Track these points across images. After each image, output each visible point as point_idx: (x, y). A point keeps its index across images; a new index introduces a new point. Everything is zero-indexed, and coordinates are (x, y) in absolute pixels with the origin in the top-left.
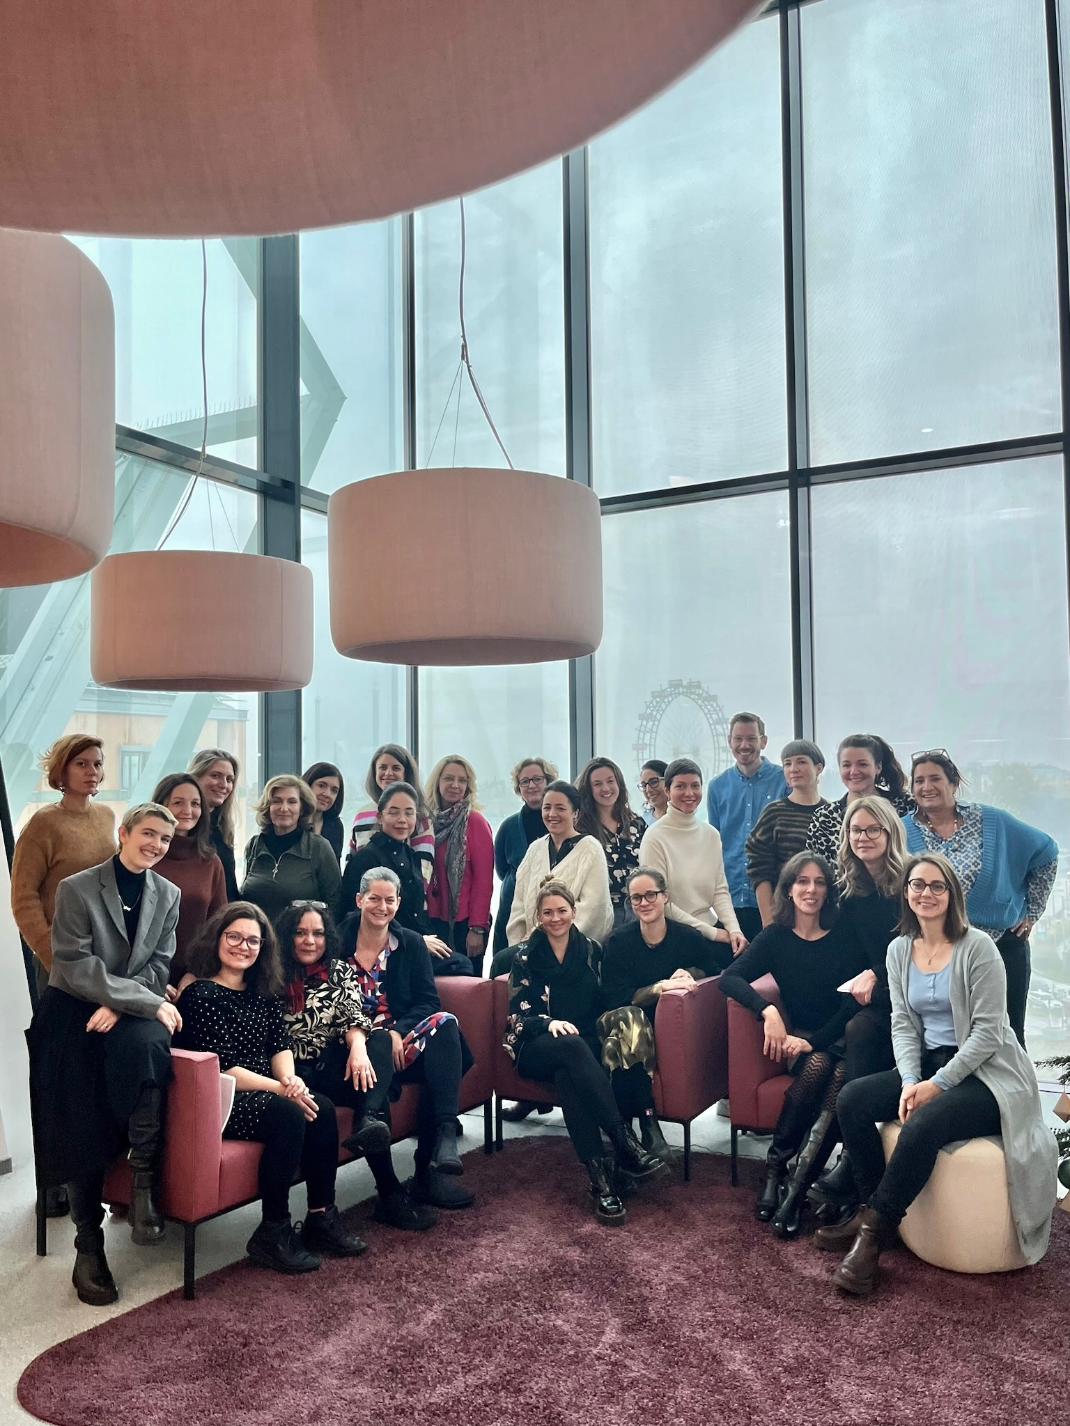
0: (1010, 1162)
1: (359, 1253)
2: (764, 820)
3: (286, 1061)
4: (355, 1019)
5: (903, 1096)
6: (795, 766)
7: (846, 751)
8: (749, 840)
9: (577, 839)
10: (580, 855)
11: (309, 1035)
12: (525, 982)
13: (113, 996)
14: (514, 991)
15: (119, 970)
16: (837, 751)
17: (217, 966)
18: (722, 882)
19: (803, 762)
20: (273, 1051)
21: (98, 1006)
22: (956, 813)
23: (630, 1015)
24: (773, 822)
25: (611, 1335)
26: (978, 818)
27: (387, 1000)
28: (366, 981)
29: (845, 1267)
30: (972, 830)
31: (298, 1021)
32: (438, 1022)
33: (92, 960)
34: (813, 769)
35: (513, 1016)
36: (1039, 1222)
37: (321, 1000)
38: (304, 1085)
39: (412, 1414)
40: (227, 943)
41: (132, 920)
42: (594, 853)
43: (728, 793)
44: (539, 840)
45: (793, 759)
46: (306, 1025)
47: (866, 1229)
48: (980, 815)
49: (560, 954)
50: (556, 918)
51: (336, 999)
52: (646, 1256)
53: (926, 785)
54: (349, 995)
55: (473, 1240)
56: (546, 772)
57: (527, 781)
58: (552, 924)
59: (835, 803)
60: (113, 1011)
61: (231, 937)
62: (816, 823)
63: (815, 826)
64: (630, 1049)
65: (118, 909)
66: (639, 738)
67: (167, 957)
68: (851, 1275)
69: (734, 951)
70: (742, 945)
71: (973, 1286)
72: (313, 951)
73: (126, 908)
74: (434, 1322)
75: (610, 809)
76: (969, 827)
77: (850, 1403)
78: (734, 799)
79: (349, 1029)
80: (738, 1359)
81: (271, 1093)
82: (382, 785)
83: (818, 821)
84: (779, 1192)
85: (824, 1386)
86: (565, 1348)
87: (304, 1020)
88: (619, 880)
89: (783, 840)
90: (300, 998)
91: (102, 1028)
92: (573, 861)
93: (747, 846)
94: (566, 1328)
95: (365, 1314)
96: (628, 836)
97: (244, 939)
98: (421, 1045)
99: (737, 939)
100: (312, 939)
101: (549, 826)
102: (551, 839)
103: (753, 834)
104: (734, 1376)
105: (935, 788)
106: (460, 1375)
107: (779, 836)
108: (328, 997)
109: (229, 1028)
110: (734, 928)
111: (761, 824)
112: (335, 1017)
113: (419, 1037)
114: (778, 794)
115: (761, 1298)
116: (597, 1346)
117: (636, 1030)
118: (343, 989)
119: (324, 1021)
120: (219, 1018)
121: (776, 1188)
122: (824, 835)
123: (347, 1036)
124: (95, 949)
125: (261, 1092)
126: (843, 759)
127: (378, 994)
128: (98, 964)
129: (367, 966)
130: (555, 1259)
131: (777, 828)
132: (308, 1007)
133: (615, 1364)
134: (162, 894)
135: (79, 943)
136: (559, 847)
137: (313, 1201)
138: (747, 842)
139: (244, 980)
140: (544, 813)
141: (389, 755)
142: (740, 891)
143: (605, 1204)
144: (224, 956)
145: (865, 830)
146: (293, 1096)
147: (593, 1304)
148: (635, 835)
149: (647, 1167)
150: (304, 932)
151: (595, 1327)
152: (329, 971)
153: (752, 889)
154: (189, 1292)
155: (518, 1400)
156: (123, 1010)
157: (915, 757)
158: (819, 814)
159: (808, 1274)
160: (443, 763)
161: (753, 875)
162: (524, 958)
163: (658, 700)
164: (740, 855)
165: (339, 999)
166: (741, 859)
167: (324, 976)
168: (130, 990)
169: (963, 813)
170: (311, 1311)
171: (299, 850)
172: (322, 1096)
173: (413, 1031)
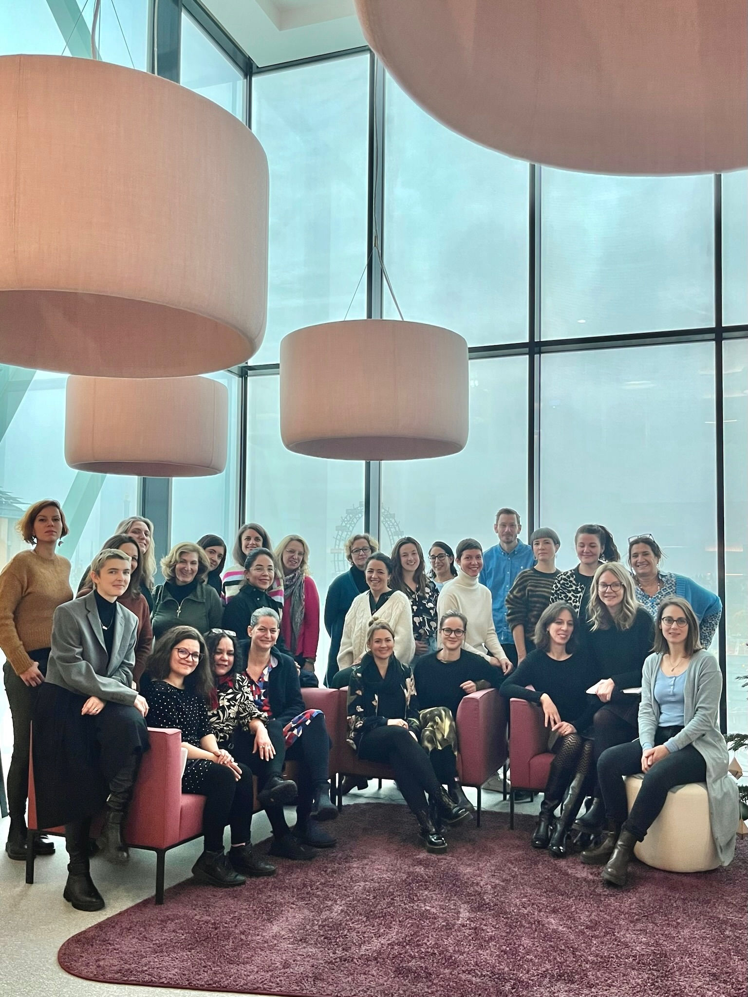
0: (712, 799)
1: (271, 873)
2: (519, 582)
3: (211, 740)
4: (255, 713)
5: (643, 758)
6: (542, 545)
7: (581, 536)
8: (509, 596)
9: (390, 593)
10: (393, 604)
11: (221, 725)
12: (359, 693)
13: (103, 689)
14: (350, 699)
15: (103, 671)
16: (575, 535)
17: (168, 671)
18: (491, 626)
19: (547, 543)
20: (202, 735)
21: (89, 697)
22: (659, 578)
23: (443, 713)
24: (525, 584)
25: (465, 914)
26: (673, 583)
27: (269, 702)
28: (254, 689)
29: (610, 868)
30: (669, 591)
31: (214, 715)
32: (311, 716)
33: (83, 663)
34: (554, 548)
35: (353, 716)
36: (729, 838)
37: (229, 700)
38: (230, 756)
39: (352, 960)
40: (176, 655)
41: (110, 636)
42: (404, 602)
43: (493, 564)
44: (361, 595)
45: (541, 541)
46: (219, 718)
47: (621, 845)
48: (675, 581)
49: (383, 672)
50: (384, 645)
51: (239, 700)
52: (469, 870)
53: (640, 559)
54: (248, 697)
55: (347, 865)
56: (371, 544)
57: (358, 550)
58: (381, 649)
59: (571, 571)
60: (100, 699)
61: (181, 651)
62: (558, 584)
63: (556, 587)
64: (443, 736)
65: (100, 629)
66: (336, 545)
67: (132, 665)
68: (615, 872)
69: (504, 671)
70: (509, 668)
71: (686, 880)
72: (226, 666)
73: (104, 627)
74: (342, 911)
75: (412, 574)
76: (667, 589)
77: (634, 944)
78: (498, 566)
79: (251, 720)
80: (553, 922)
81: (209, 761)
82: (247, 552)
83: (559, 582)
84: (549, 830)
85: (614, 935)
86: (438, 921)
87: (218, 714)
88: (417, 624)
89: (533, 596)
90: (215, 700)
91: (94, 711)
92: (388, 609)
93: (507, 601)
94: (433, 910)
95: (291, 908)
96: (424, 594)
97: (190, 654)
98: (298, 732)
99: (506, 663)
100: (226, 657)
101: (371, 585)
102: (371, 594)
103: (511, 592)
104: (555, 931)
105: (646, 560)
106: (374, 938)
107: (530, 593)
108: (234, 699)
109: (179, 714)
110: (503, 657)
111: (517, 585)
112: (238, 713)
113: (296, 727)
114: (529, 565)
115: (555, 889)
116: (458, 920)
117: (447, 723)
118: (243, 692)
119: (231, 716)
120: (172, 708)
121: (547, 827)
122: (564, 593)
123: (251, 724)
124: (84, 655)
125: (203, 760)
126: (579, 541)
127: (263, 698)
128: (88, 666)
129: (255, 679)
130: (409, 874)
131: (528, 588)
132: (221, 705)
133: (476, 928)
134: (127, 620)
135: (74, 651)
136: (377, 599)
137: (235, 838)
138: (506, 598)
139: (184, 683)
140: (367, 574)
141: (252, 530)
142: (501, 632)
143: (433, 840)
144: (175, 665)
145: (610, 586)
146: (224, 763)
147: (446, 897)
148: (428, 593)
149: (457, 815)
150: (221, 652)
151: (453, 909)
152: (234, 681)
153: (510, 631)
154: (160, 898)
155: (420, 950)
156: (109, 699)
157: (631, 540)
158: (560, 578)
159: (579, 876)
160: (288, 540)
161: (510, 621)
162: (359, 675)
163: (351, 516)
164: (502, 607)
165: (240, 700)
166: (502, 610)
167: (230, 684)
168: (111, 685)
169: (663, 579)
170: (252, 908)
171: (196, 596)
172: (241, 764)
173: (291, 723)
